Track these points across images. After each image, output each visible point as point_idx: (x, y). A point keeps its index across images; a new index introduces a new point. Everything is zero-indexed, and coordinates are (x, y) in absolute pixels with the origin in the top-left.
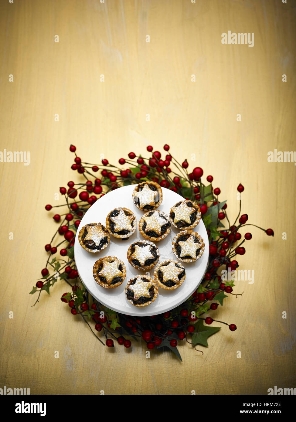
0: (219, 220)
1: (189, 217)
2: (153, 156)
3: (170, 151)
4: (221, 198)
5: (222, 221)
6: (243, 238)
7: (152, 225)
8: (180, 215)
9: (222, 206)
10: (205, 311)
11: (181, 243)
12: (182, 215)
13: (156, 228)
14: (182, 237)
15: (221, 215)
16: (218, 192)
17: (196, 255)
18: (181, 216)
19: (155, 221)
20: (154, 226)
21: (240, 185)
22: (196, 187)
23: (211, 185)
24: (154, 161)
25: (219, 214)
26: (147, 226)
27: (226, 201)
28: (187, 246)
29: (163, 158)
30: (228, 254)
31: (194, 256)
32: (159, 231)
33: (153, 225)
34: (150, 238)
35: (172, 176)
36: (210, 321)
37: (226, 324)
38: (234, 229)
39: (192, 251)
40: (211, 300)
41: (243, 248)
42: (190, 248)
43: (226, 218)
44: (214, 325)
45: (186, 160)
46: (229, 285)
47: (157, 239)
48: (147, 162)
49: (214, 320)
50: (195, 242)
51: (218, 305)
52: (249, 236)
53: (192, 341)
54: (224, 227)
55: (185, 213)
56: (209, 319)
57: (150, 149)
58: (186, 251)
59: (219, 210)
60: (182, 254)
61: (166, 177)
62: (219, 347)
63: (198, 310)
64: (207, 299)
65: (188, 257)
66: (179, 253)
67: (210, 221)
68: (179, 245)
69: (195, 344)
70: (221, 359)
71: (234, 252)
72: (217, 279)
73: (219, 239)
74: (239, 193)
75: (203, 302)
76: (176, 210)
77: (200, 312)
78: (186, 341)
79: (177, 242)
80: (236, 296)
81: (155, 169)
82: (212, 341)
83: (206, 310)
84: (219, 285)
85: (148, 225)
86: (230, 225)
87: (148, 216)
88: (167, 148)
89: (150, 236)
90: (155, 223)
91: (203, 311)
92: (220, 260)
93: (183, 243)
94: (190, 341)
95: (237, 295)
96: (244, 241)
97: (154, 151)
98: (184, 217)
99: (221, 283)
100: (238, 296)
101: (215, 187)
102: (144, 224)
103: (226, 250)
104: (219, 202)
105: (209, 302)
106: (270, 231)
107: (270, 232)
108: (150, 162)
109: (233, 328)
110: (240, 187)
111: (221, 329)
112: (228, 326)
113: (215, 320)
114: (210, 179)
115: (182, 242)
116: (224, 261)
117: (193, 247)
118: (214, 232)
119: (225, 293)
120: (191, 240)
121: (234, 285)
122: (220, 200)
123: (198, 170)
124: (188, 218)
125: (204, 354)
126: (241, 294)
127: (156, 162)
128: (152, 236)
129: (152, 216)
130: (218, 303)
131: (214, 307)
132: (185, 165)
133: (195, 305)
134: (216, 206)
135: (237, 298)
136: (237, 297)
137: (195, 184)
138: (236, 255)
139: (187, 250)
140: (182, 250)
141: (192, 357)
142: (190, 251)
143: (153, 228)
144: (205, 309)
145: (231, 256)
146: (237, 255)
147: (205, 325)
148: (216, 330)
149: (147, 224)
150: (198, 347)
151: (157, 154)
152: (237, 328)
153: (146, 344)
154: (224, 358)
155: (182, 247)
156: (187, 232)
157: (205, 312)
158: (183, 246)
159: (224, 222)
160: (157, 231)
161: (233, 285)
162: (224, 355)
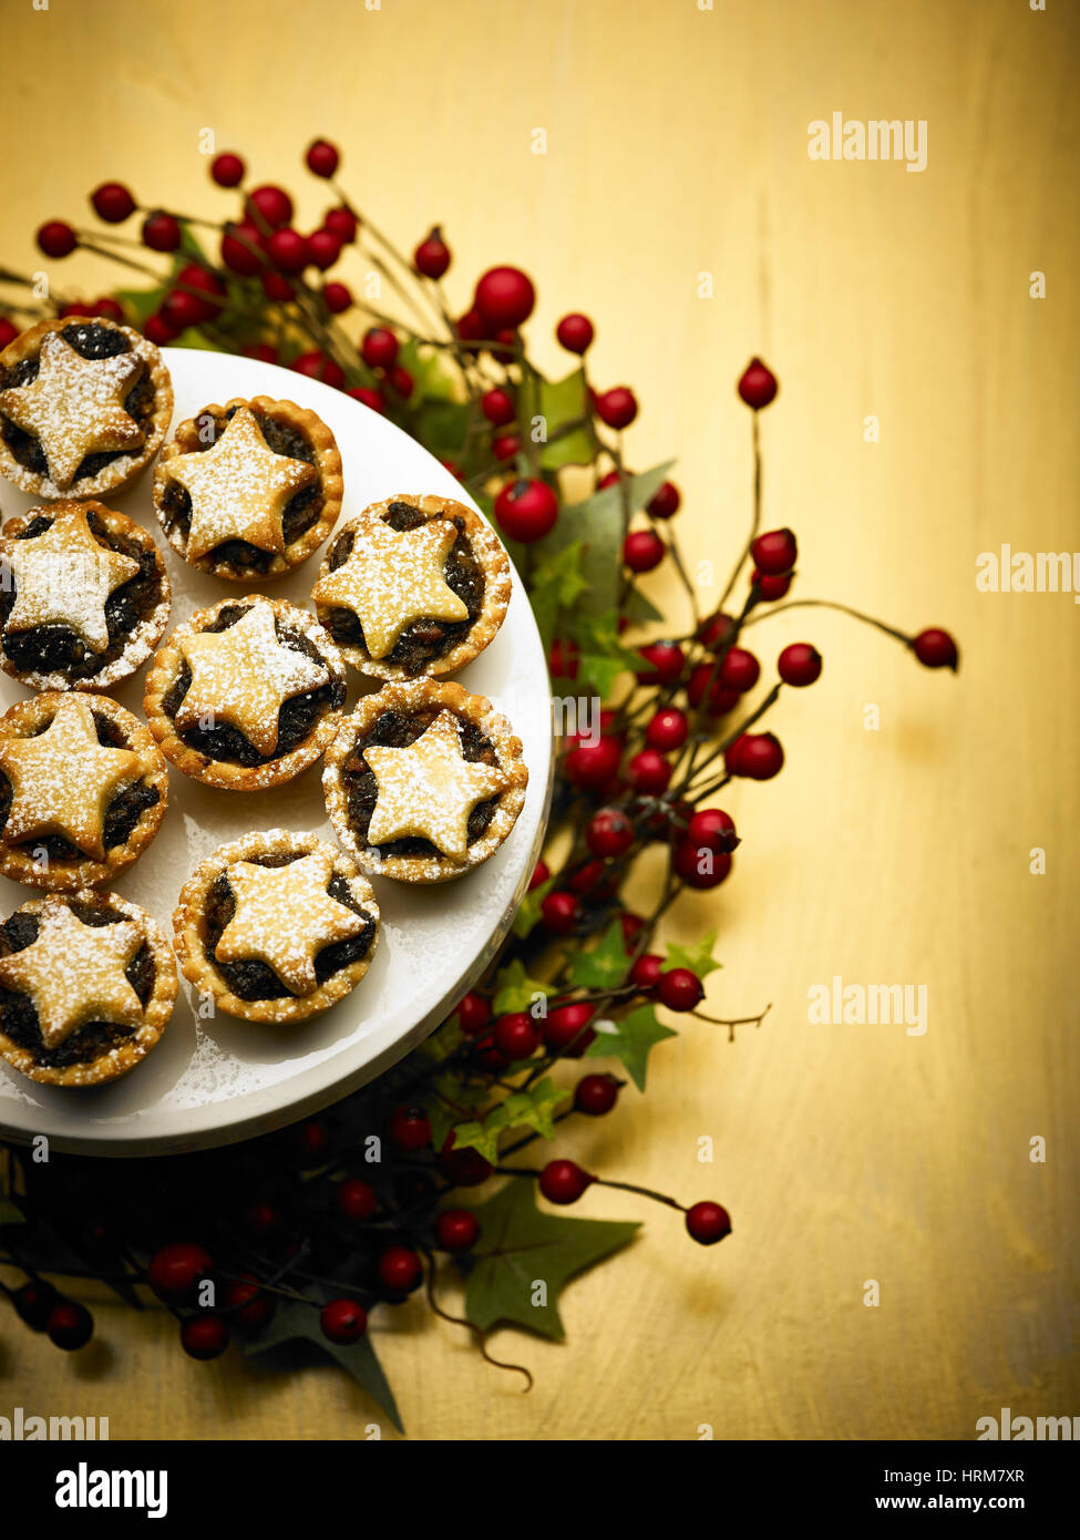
0: (628, 574)
1: (441, 586)
2: (247, 212)
3: (344, 177)
4: (638, 447)
5: (643, 583)
6: (770, 676)
7: (225, 686)
8: (383, 598)
9: (646, 492)
10: (541, 1121)
11: (381, 759)
12: (394, 591)
13: (247, 707)
14: (390, 717)
15: (641, 544)
16: (621, 410)
17: (463, 834)
18: (394, 601)
19: (249, 665)
20: (236, 692)
21: (756, 366)
22: (498, 389)
23: (582, 372)
24: (247, 238)
25: (629, 539)
26: (192, 692)
27: (668, 465)
28: (411, 774)
29: (307, 221)
30: (678, 778)
31: (452, 841)
32: (267, 723)
33: (232, 686)
34: (207, 764)
35: (352, 328)
36: (570, 1183)
37: (670, 1202)
38: (718, 631)
39: (444, 811)
40: (576, 1053)
41: (770, 739)
42: (431, 790)
43: (667, 565)
44: (596, 1205)
45: (436, 232)
46: (688, 962)
47: (246, 778)
48: (209, 245)
49: (595, 1180)
50: (465, 758)
51: (621, 1084)
52: (802, 667)
53: (468, 1308)
54: (656, 616)
55: (409, 571)
56: (565, 1174)
57: (227, 171)
58: (402, 808)
59: (627, 519)
60: (383, 824)
61: (318, 332)
62: (633, 1342)
63: (494, 1114)
64: (554, 1053)
65: (413, 844)
66: (364, 817)
67: (573, 587)
68: (369, 770)
69: (483, 1324)
70: (642, 1414)
71: (718, 766)
72: (616, 931)
73: (630, 698)
74: (745, 411)
75: (526, 1067)
76: (352, 585)
77: (507, 1128)
78: (428, 1307)
79: (358, 752)
80: (726, 1029)
81: (256, 284)
82: (583, 1303)
83: (548, 1120)
84: (625, 965)
85: (203, 681)
86: (696, 610)
87: (208, 629)
88: (323, 161)
89: (206, 753)
90: (245, 671)
91: (526, 1126)
92: (634, 810)
93: (391, 755)
94: (454, 1305)
95: (732, 1024)
96: (773, 696)
97: (251, 182)
98: (416, 595)
99: (638, 952)
100: (737, 1028)
101: (602, 382)
102: (179, 677)
103: (673, 757)
104: (630, 474)
105: (567, 1071)
106: (932, 640)
107: (936, 650)
108: (229, 246)
109: (708, 1224)
110: (757, 379)
111: (643, 1230)
112: (682, 1216)
113: (602, 1177)
114: (576, 335)
115: (386, 750)
116: (657, 815)
117: (454, 788)
118: (597, 650)
119: (664, 1014)
120: (440, 742)
121: (718, 966)
122: (631, 462)
123: (504, 285)
124: (438, 588)
125: (537, 1383)
126: (758, 1019)
127: (264, 242)
128: (222, 759)
129: (233, 630)
130: (622, 1073)
131: (596, 1097)
132: (432, 261)
133: (477, 1088)
134: (612, 493)
135: (735, 1044)
136: (732, 1038)
137: (490, 372)
138: (726, 781)
139: (414, 803)
140: (380, 800)
141: (469, 1405)
142: (432, 809)
143: (231, 703)
144: (538, 1113)
145: (696, 787)
146: (736, 782)
147: (545, 1206)
148: (616, 1240)
149: (196, 678)
150: (506, 1345)
151: (267, 200)
152: (735, 1225)
153: (178, 1325)
154: (661, 1411)
155: (381, 781)
156: (426, 694)
157: (539, 1128)
158: (392, 772)
159: (658, 586)
160: (249, 723)
161: (711, 966)
162: (658, 1390)
